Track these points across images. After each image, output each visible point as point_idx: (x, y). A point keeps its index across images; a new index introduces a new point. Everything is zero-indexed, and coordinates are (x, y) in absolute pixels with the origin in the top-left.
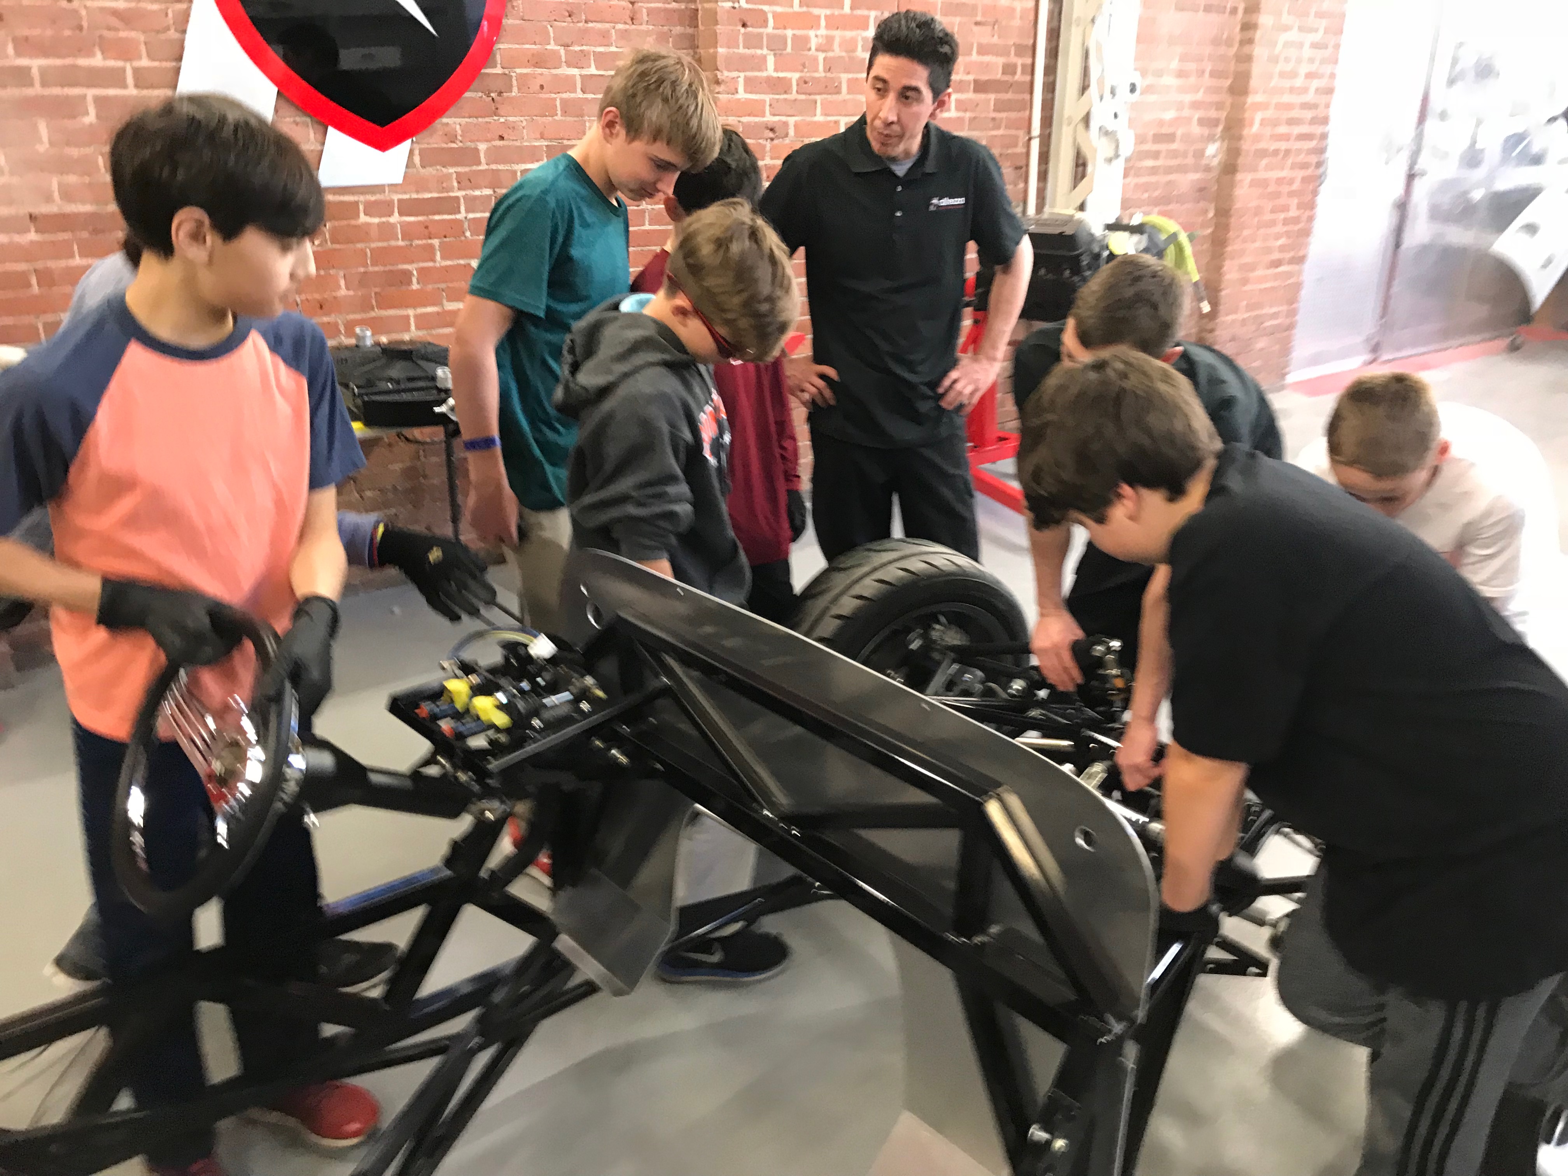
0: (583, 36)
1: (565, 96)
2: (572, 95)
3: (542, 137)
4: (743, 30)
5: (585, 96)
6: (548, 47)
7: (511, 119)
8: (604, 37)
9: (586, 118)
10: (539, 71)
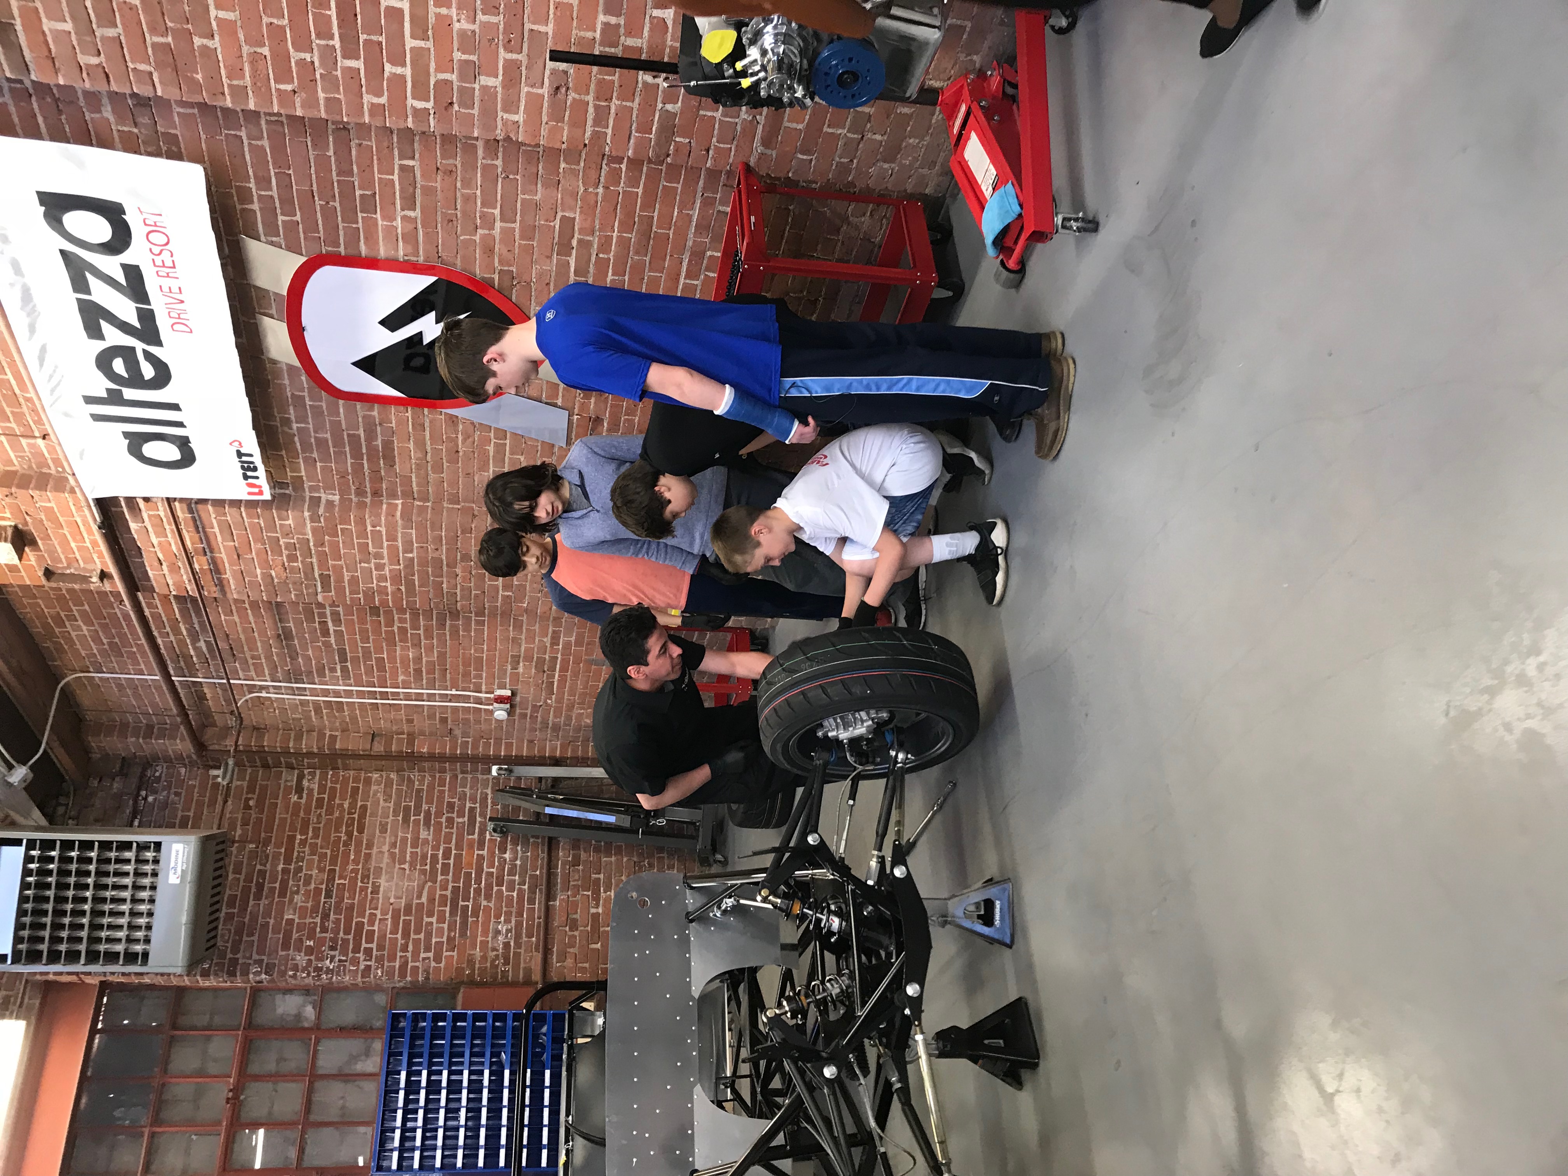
0: (469, 216)
1: (517, 237)
2: (517, 230)
3: (550, 257)
4: (456, 107)
5: (518, 221)
6: (478, 241)
7: (533, 276)
8: (469, 199)
9: (537, 224)
10: (497, 249)
